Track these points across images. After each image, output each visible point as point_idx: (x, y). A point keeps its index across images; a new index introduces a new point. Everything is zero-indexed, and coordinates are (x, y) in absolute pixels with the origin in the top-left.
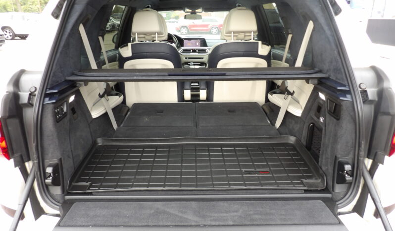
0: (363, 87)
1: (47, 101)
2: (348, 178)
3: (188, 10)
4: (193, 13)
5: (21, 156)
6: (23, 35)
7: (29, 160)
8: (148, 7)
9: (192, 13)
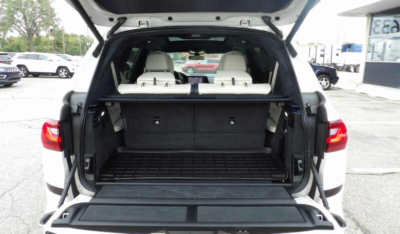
0: (309, 105)
1: (90, 112)
2: (300, 169)
3: (192, 52)
4: (197, 54)
5: (69, 150)
6: (36, 73)
7: (73, 154)
8: (158, 49)
9: (195, 54)
